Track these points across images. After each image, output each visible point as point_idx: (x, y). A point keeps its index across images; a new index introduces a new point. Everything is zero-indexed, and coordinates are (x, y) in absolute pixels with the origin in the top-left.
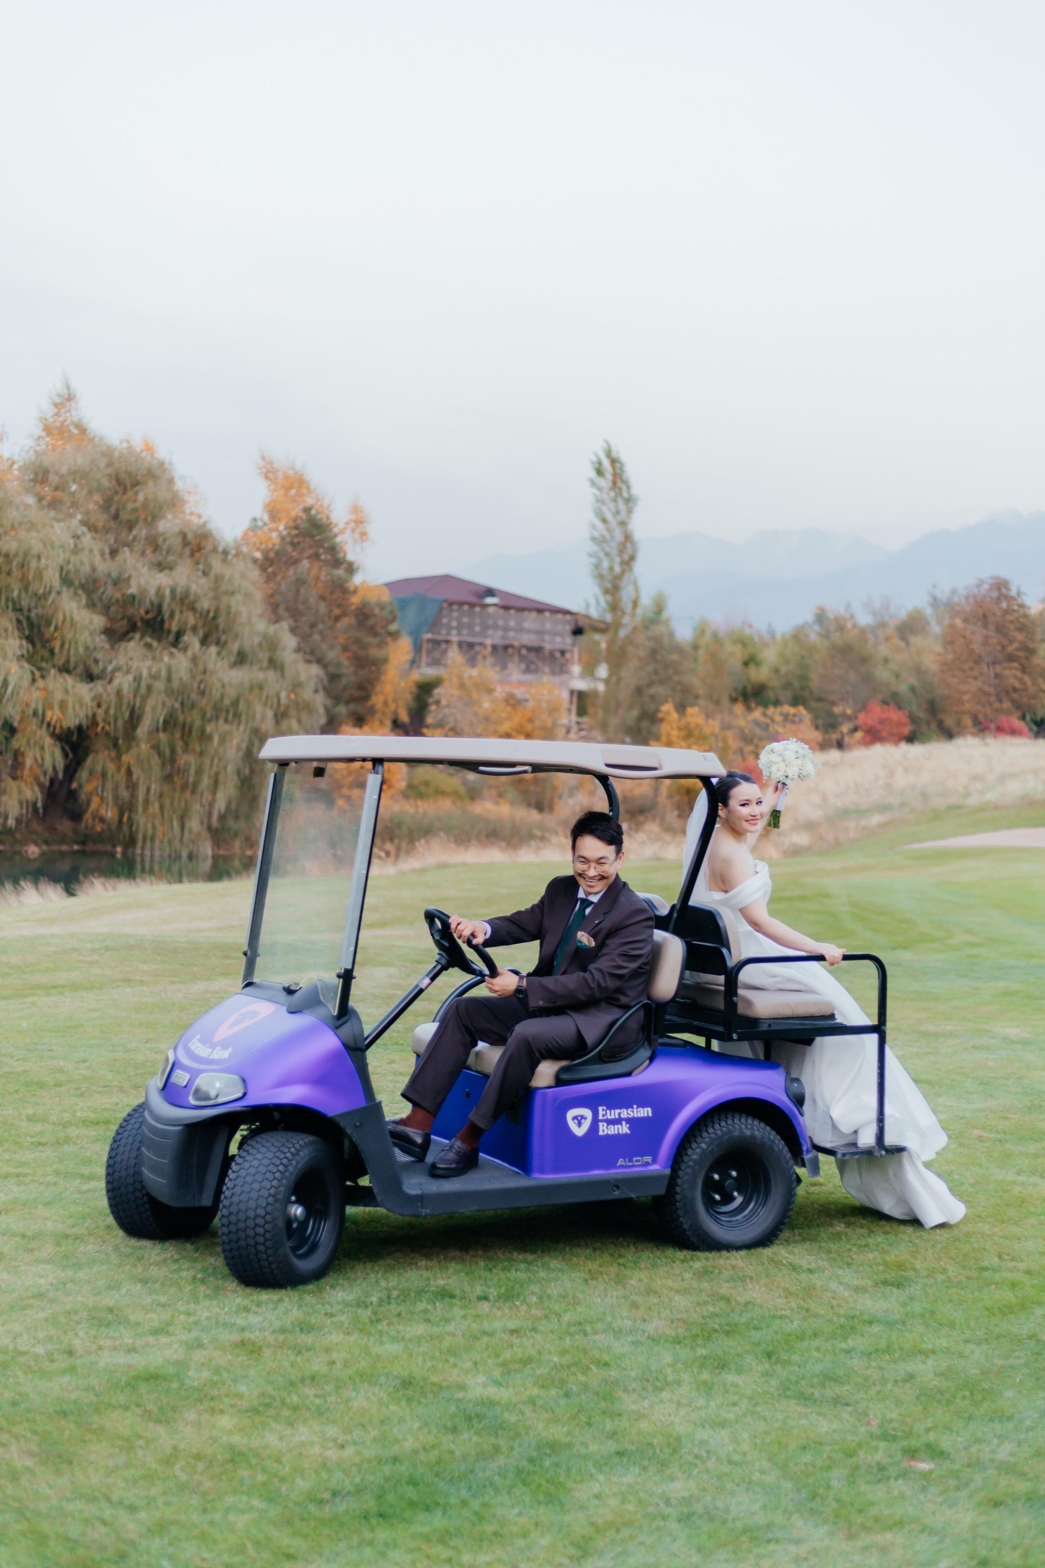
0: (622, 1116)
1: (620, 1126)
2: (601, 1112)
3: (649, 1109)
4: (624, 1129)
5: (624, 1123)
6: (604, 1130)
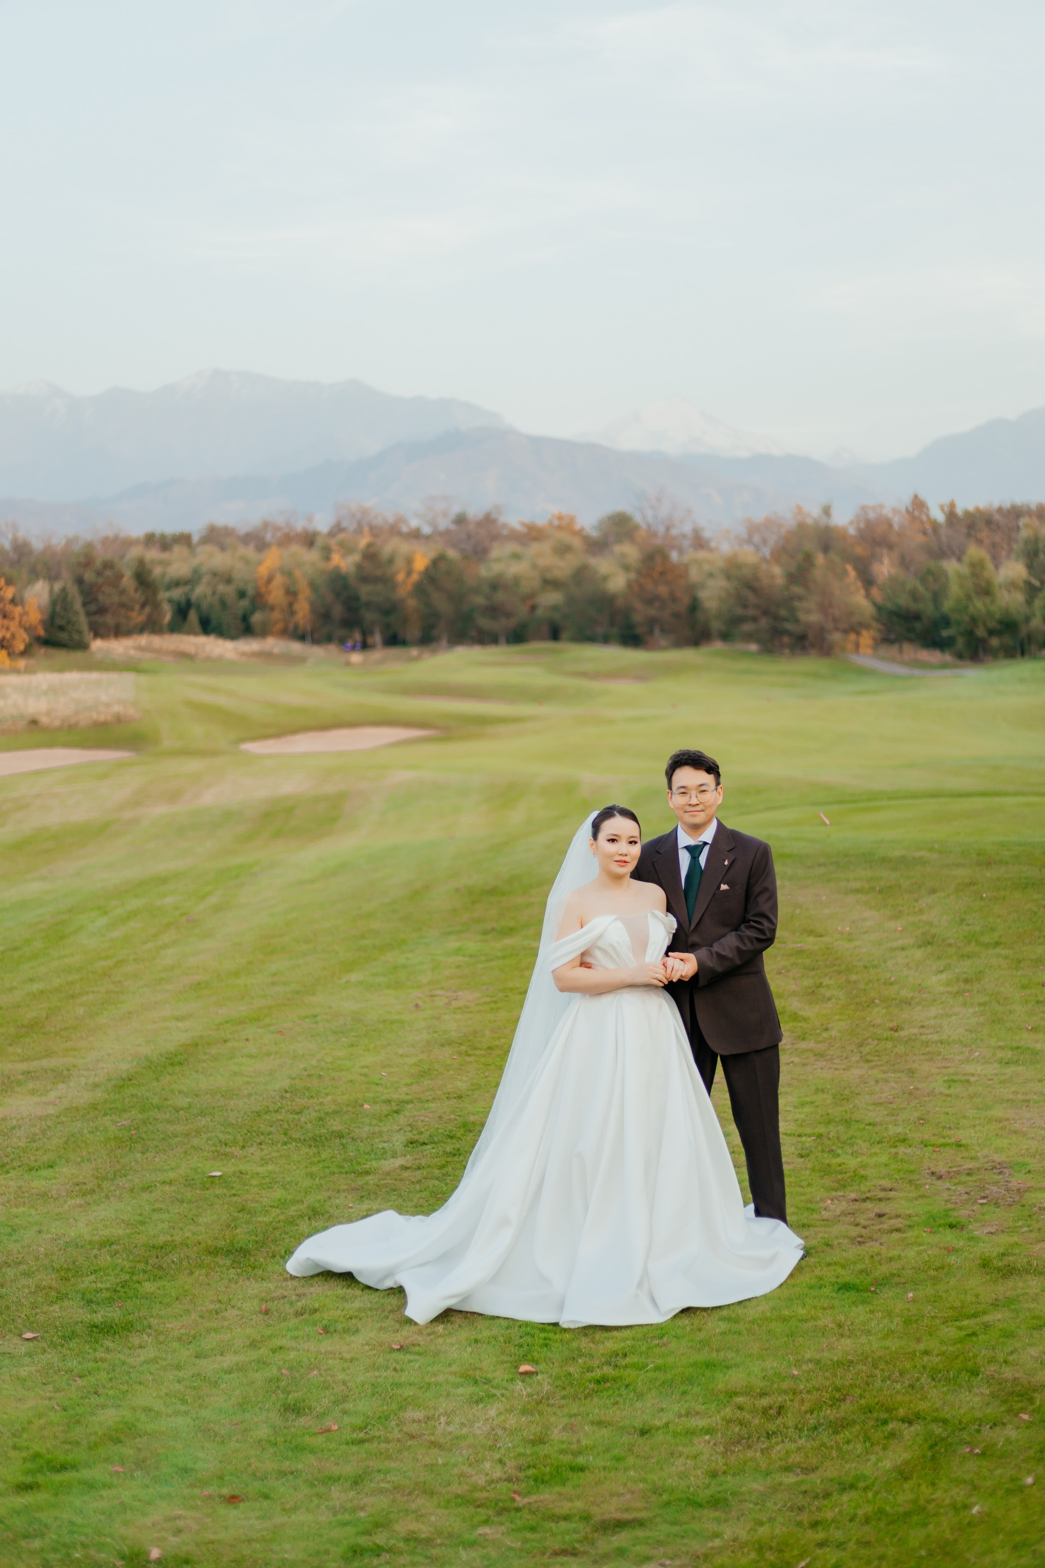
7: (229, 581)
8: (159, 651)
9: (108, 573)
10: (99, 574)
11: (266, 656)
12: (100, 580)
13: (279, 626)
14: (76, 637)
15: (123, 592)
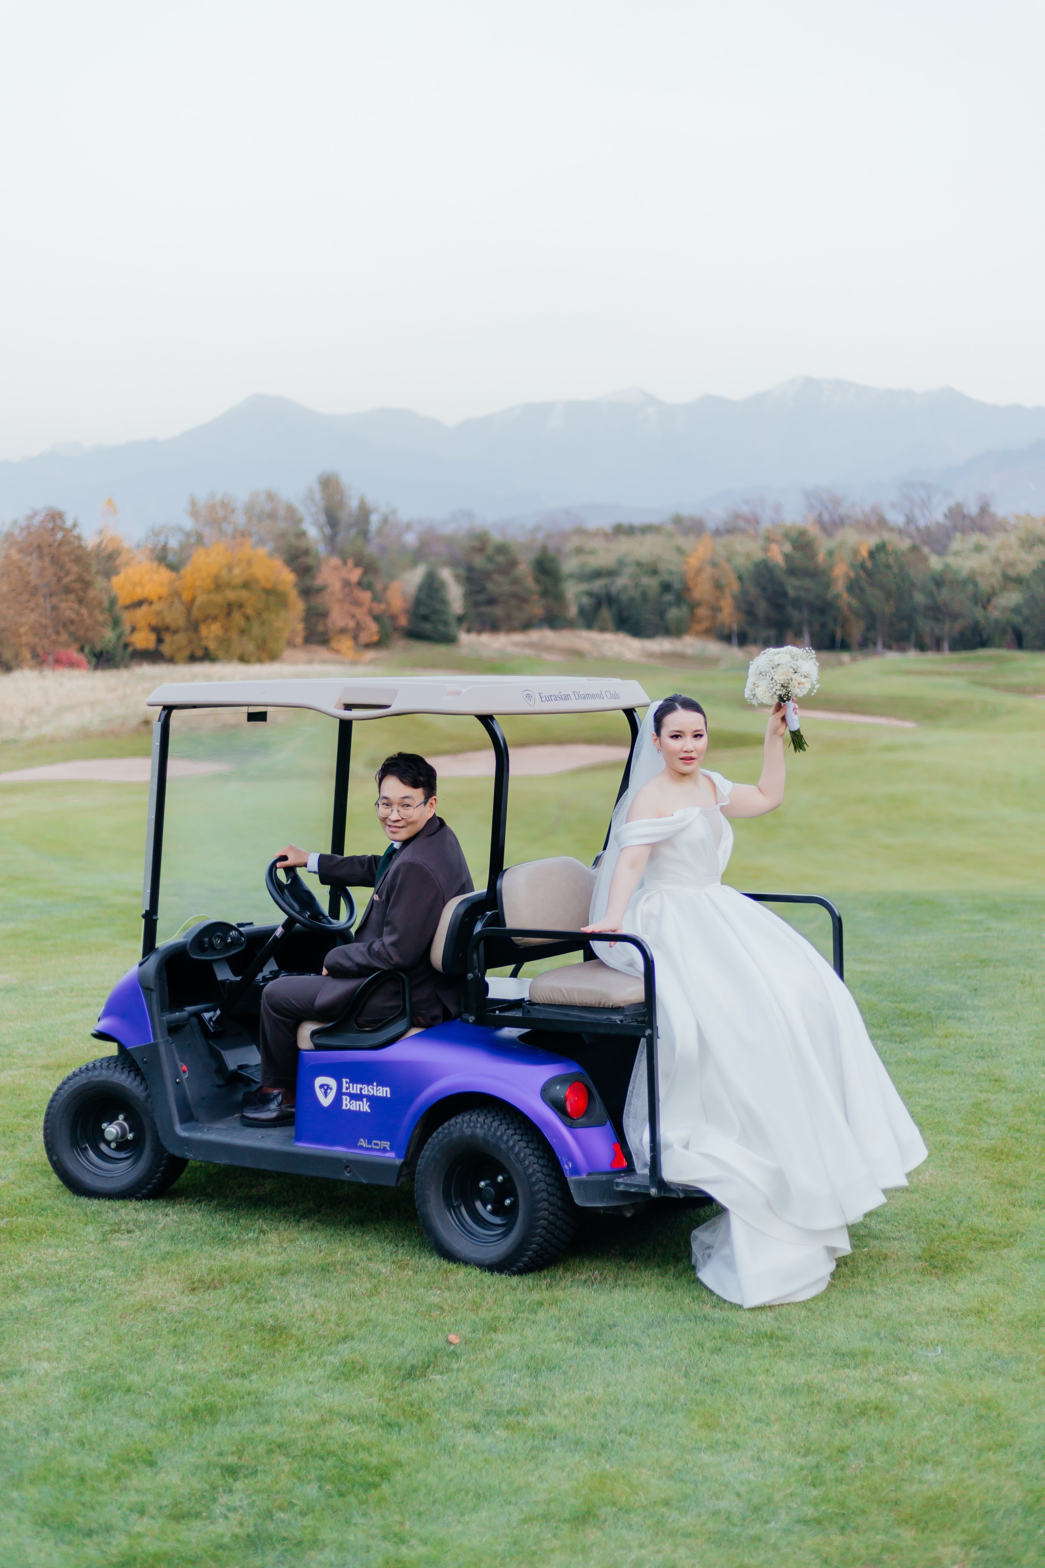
0: (363, 1092)
1: (361, 1103)
2: (345, 1085)
3: (388, 1089)
4: (365, 1107)
5: (365, 1100)
6: (347, 1104)
7: (654, 572)
8: (550, 649)
9: (500, 559)
10: (490, 559)
11: (678, 658)
12: (490, 567)
13: (705, 624)
14: (441, 628)
15: (515, 581)
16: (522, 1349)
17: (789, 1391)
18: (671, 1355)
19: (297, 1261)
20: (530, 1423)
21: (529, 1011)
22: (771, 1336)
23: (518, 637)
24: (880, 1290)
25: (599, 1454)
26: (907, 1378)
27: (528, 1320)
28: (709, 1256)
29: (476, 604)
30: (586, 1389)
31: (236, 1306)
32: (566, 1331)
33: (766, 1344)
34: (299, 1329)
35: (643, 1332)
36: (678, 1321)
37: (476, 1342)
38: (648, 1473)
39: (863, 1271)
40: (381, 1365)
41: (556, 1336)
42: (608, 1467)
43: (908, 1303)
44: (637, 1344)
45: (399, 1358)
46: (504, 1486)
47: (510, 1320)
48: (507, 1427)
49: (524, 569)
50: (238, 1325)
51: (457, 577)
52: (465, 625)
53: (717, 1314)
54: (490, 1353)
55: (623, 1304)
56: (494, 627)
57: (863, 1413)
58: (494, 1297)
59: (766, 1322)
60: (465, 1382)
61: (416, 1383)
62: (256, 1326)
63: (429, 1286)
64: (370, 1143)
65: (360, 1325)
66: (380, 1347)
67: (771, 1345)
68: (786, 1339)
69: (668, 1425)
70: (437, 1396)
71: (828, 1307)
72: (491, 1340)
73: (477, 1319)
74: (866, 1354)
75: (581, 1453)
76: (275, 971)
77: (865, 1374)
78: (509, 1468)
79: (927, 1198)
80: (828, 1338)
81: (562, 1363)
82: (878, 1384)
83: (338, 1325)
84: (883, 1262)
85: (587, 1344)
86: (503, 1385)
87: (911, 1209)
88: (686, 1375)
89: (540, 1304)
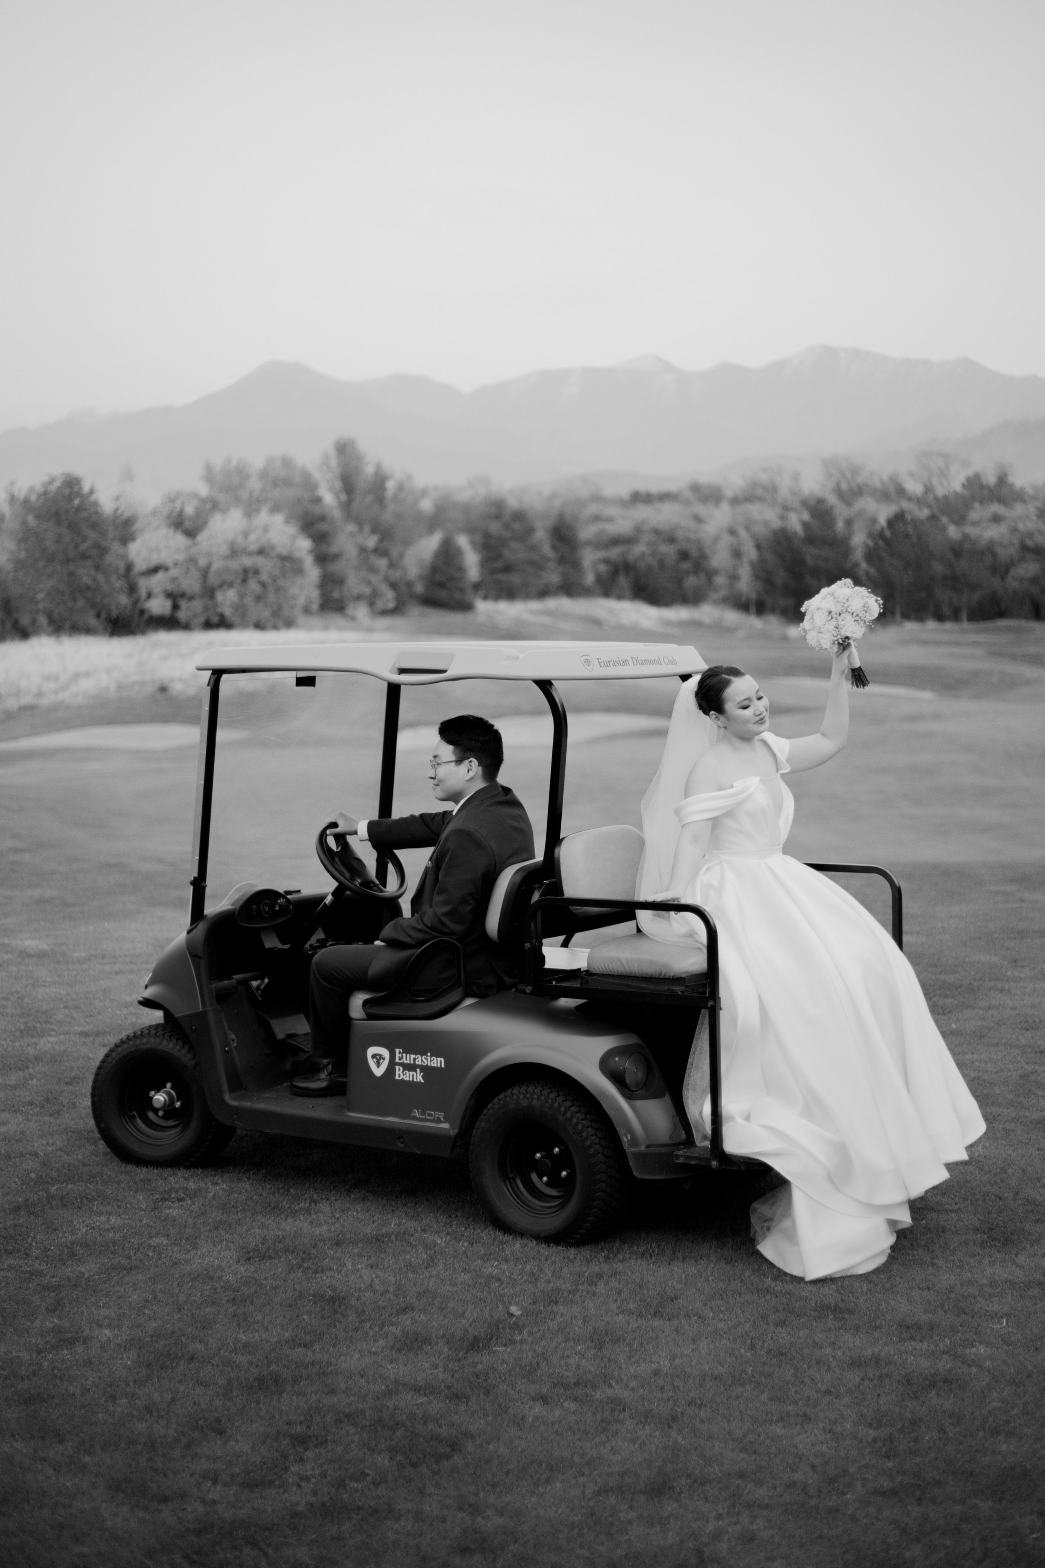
0: (417, 1063)
1: (414, 1073)
2: (398, 1055)
3: (442, 1059)
4: (418, 1077)
5: (418, 1070)
6: (400, 1074)
8: (566, 616)
9: (517, 526)
10: (507, 526)
11: (697, 626)
12: (507, 534)
13: (720, 593)
14: (458, 595)
15: (533, 548)
16: (585, 1320)
17: (856, 1363)
18: (735, 1328)
19: (351, 1232)
20: (598, 1395)
21: (587, 982)
22: (835, 1309)
23: (535, 605)
24: (940, 1262)
25: (670, 1427)
26: (974, 1350)
27: (588, 1292)
28: (768, 1229)
29: (493, 571)
30: (652, 1362)
31: (292, 1276)
32: (628, 1304)
33: (831, 1316)
34: (358, 1299)
35: (706, 1305)
36: (740, 1294)
37: (537, 1314)
38: (721, 1445)
39: (923, 1243)
40: (443, 1337)
41: (618, 1308)
42: (680, 1440)
43: (969, 1275)
44: (700, 1317)
45: (461, 1329)
46: (577, 1459)
47: (570, 1292)
48: (575, 1399)
49: (541, 535)
50: (297, 1294)
51: (473, 543)
52: (482, 592)
53: (779, 1287)
54: (553, 1325)
55: (683, 1277)
56: (510, 594)
57: (933, 1385)
58: (552, 1269)
59: (829, 1293)
60: (530, 1354)
61: (480, 1355)
62: (314, 1296)
63: (486, 1258)
64: (423, 1113)
65: (420, 1296)
66: (441, 1318)
67: (836, 1318)
68: (851, 1312)
69: (738, 1397)
70: (502, 1368)
71: (889, 1279)
72: (552, 1312)
73: (537, 1291)
74: (932, 1327)
75: (652, 1425)
76: (322, 940)
77: (932, 1347)
78: (580, 1440)
79: (982, 1170)
80: (892, 1311)
81: (626, 1335)
82: (946, 1356)
83: (397, 1296)
84: (941, 1234)
85: (650, 1317)
86: (568, 1357)
87: (967, 1181)
88: (752, 1347)
89: (600, 1276)
